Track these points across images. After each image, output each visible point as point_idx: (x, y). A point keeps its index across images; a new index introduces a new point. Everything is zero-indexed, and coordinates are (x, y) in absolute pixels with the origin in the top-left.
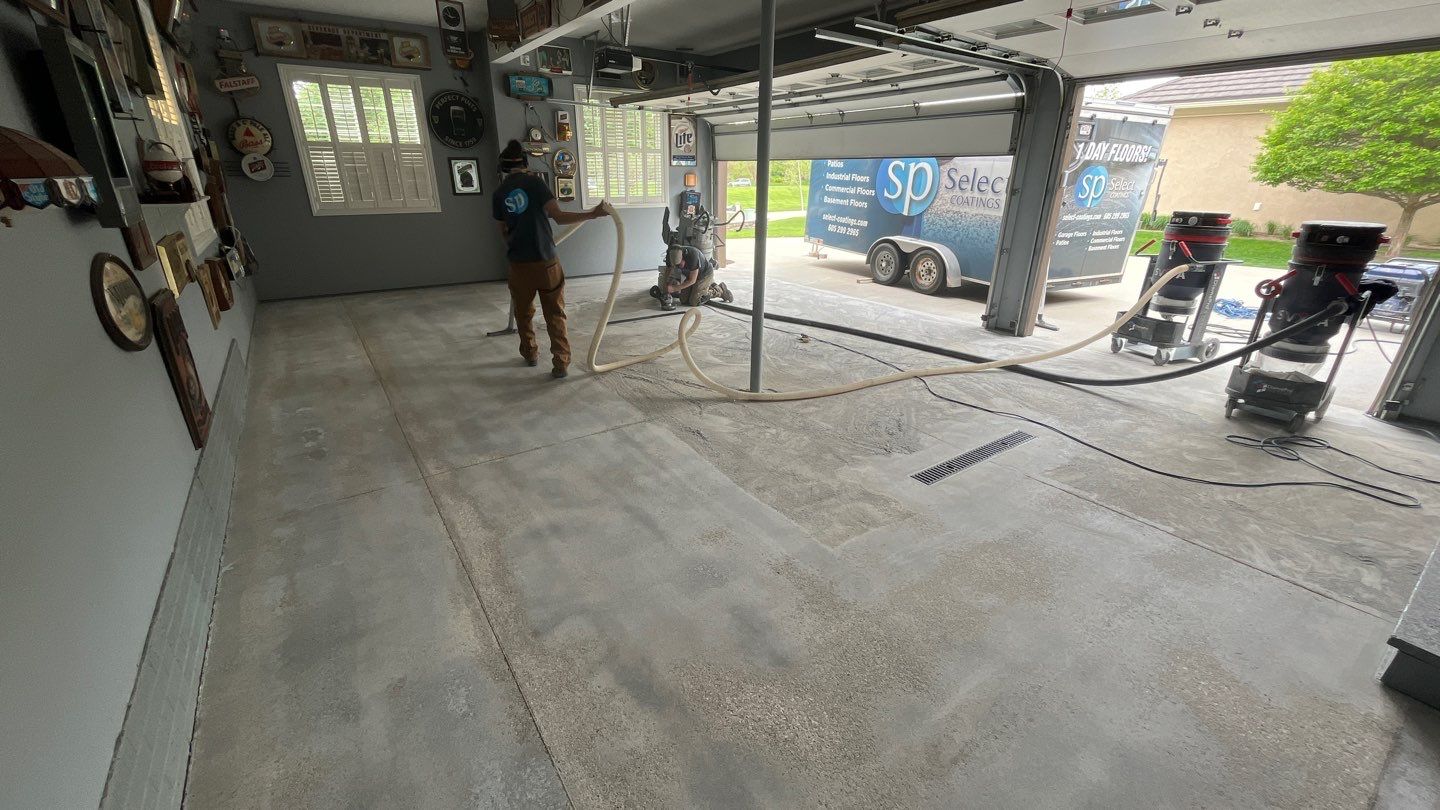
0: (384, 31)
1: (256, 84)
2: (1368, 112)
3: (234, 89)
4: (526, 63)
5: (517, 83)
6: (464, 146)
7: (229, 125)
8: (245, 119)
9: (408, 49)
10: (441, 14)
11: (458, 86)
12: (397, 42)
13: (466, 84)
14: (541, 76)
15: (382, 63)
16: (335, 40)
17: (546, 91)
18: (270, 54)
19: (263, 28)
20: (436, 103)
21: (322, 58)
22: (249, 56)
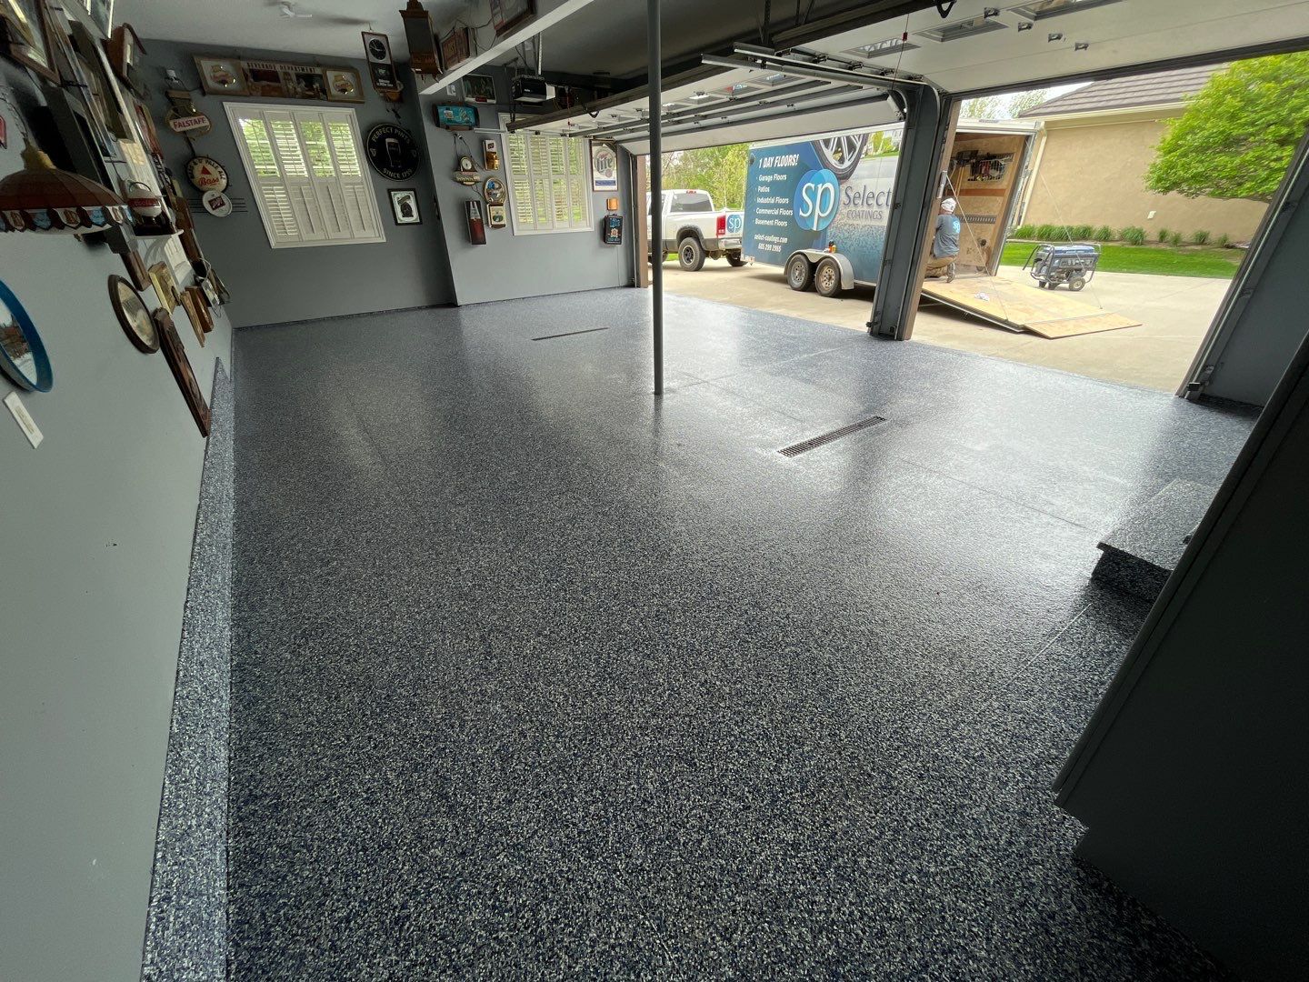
0: (319, 65)
1: (207, 123)
2: (1257, 116)
3: (188, 128)
4: (451, 93)
5: (445, 113)
6: (402, 178)
7: (188, 163)
8: (201, 158)
9: (342, 82)
10: (368, 47)
11: (389, 117)
12: (331, 75)
13: (398, 116)
14: (467, 105)
15: (319, 98)
16: (273, 76)
17: (473, 120)
18: (216, 93)
19: (207, 66)
20: (371, 136)
21: (263, 95)
22: (196, 95)
